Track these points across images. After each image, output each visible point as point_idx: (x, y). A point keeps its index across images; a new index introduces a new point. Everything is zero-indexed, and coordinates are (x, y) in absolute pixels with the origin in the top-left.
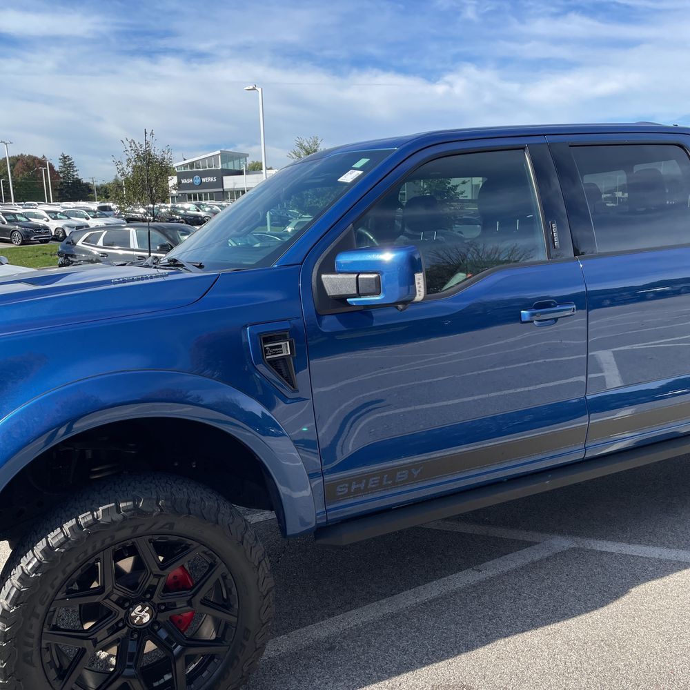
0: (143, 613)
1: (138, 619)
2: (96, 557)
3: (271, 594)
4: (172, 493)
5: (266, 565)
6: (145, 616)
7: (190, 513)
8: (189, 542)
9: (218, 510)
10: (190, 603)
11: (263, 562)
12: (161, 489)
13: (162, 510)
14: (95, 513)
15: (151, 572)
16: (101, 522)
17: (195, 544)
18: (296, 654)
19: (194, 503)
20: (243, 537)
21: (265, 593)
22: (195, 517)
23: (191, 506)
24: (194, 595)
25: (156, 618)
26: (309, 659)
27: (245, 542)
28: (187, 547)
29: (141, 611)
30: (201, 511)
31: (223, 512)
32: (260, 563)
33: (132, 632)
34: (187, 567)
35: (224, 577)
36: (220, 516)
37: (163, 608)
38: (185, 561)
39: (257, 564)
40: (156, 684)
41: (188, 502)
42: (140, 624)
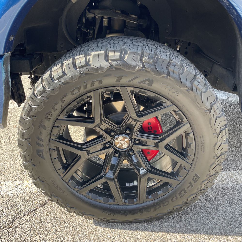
0: (123, 142)
1: (120, 144)
2: (89, 95)
3: (223, 156)
4: (155, 53)
5: (225, 134)
6: (125, 144)
7: (169, 74)
8: (163, 100)
9: (195, 78)
10: (157, 145)
11: (224, 131)
12: (147, 48)
13: (144, 66)
14: (88, 57)
15: (130, 117)
16: (92, 66)
17: (168, 103)
18: (223, 189)
19: (174, 66)
20: (211, 107)
21: (218, 155)
22: (172, 79)
23: (171, 68)
24: (161, 140)
25: (132, 147)
26: (233, 196)
27: (212, 111)
28: (161, 104)
29: (122, 140)
30: (179, 75)
31: (199, 80)
32: (221, 131)
33: (115, 152)
34: (159, 118)
35: (187, 134)
36: (196, 83)
37: (137, 142)
38: (159, 114)
39: (218, 131)
40: (128, 185)
41: (169, 64)
42: (121, 148)
